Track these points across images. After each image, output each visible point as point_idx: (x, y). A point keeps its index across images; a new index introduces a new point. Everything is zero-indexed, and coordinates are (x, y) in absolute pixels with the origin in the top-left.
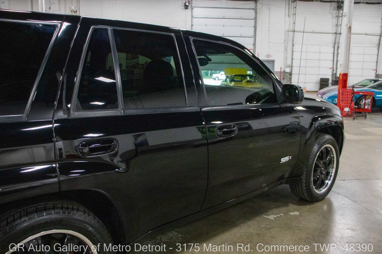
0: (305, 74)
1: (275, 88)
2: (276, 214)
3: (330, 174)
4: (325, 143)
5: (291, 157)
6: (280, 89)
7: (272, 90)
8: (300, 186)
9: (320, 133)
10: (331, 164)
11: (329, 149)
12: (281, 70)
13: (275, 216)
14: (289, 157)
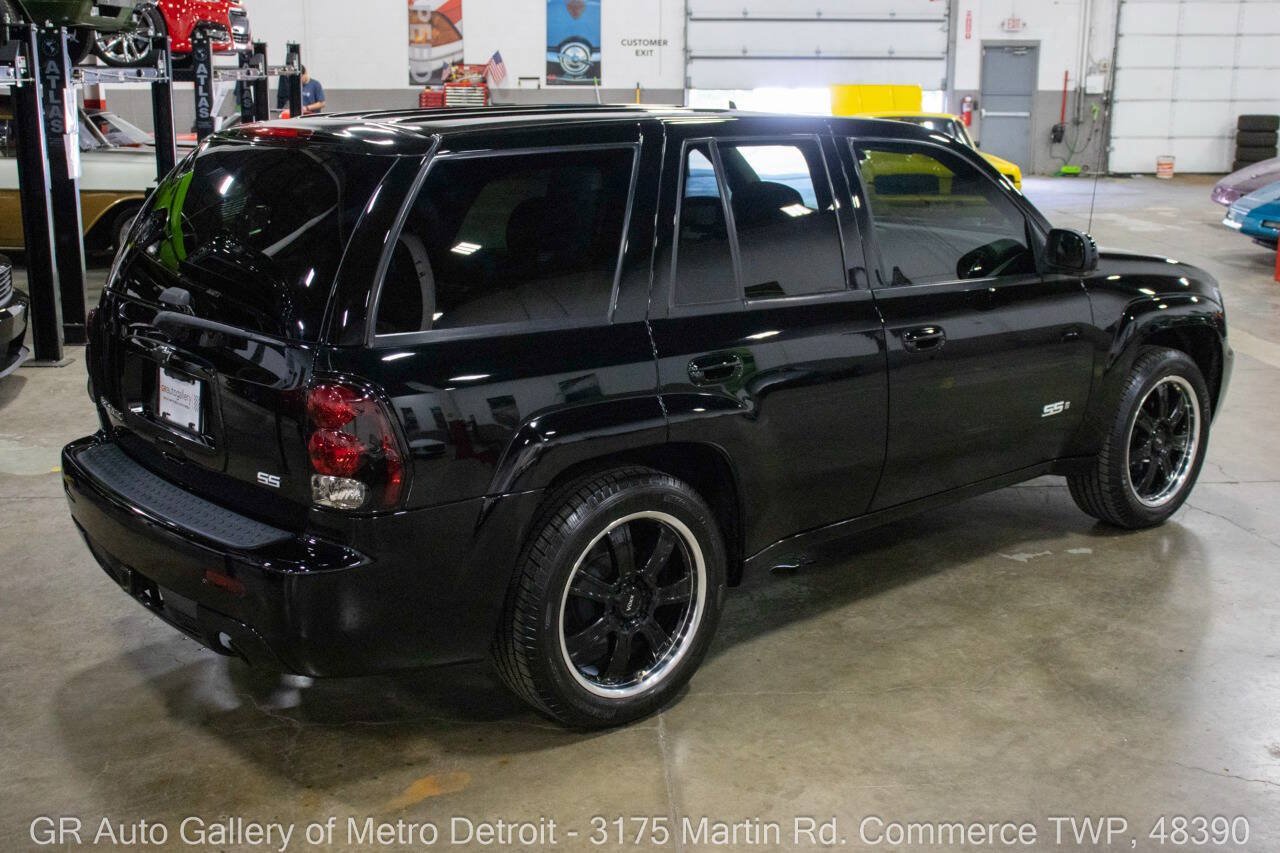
0: (1173, 101)
1: (1029, 234)
2: (1034, 552)
3: (1184, 456)
4: (1163, 372)
5: (1068, 403)
6: (1043, 239)
7: (1021, 240)
8: (1095, 482)
9: (1152, 347)
10: (1186, 429)
11: (1178, 389)
12: (1065, 87)
13: (1031, 556)
14: (1062, 403)
